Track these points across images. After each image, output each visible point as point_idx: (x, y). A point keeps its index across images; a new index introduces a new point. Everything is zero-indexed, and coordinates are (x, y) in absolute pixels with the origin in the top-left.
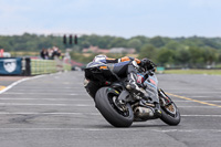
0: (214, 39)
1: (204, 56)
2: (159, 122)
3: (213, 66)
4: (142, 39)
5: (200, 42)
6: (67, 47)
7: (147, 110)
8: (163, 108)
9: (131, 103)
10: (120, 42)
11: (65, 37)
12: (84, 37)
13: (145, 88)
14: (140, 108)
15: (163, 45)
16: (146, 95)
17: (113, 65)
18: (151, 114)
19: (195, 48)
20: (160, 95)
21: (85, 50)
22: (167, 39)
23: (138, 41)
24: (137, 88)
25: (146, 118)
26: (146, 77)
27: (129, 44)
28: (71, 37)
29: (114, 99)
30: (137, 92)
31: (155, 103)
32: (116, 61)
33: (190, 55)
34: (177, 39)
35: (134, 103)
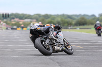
0: (72, 15)
1: (67, 23)
2: (64, 53)
3: (72, 27)
4: (39, 15)
5: (65, 17)
6: (4, 19)
7: (58, 48)
8: (65, 47)
9: (51, 45)
10: (29, 17)
11: (3, 14)
12: (12, 14)
13: (57, 38)
14: (55, 47)
15: (49, 18)
16: (58, 41)
17: (43, 28)
18: (60, 49)
19: (63, 19)
20: (64, 41)
21: (12, 20)
22: (51, 15)
23: (37, 16)
24: (54, 38)
25: (58, 51)
26: (58, 33)
27: (33, 17)
28: (6, 14)
29: (44, 43)
30: (54, 39)
31: (62, 44)
32: (44, 26)
33: (61, 22)
34: (55, 15)
35: (53, 44)
